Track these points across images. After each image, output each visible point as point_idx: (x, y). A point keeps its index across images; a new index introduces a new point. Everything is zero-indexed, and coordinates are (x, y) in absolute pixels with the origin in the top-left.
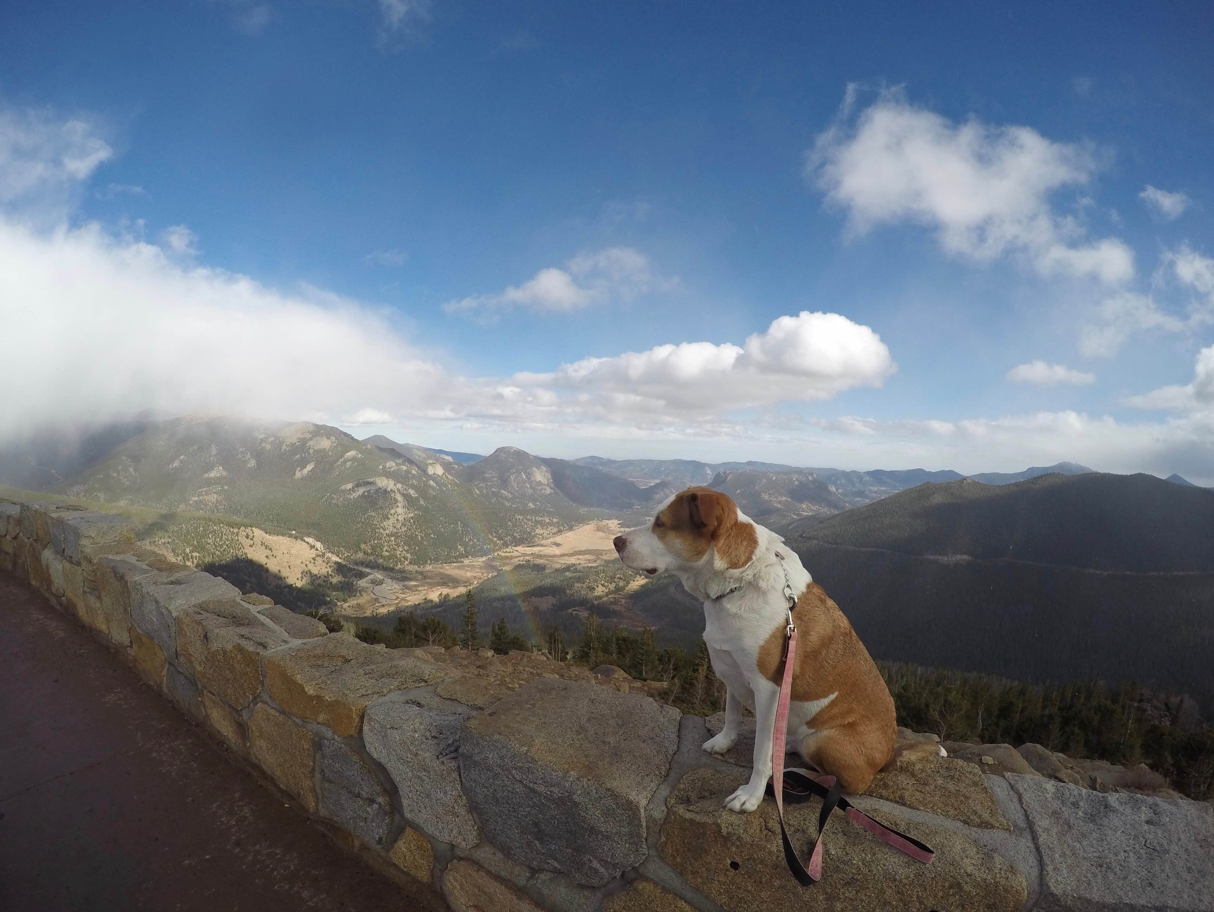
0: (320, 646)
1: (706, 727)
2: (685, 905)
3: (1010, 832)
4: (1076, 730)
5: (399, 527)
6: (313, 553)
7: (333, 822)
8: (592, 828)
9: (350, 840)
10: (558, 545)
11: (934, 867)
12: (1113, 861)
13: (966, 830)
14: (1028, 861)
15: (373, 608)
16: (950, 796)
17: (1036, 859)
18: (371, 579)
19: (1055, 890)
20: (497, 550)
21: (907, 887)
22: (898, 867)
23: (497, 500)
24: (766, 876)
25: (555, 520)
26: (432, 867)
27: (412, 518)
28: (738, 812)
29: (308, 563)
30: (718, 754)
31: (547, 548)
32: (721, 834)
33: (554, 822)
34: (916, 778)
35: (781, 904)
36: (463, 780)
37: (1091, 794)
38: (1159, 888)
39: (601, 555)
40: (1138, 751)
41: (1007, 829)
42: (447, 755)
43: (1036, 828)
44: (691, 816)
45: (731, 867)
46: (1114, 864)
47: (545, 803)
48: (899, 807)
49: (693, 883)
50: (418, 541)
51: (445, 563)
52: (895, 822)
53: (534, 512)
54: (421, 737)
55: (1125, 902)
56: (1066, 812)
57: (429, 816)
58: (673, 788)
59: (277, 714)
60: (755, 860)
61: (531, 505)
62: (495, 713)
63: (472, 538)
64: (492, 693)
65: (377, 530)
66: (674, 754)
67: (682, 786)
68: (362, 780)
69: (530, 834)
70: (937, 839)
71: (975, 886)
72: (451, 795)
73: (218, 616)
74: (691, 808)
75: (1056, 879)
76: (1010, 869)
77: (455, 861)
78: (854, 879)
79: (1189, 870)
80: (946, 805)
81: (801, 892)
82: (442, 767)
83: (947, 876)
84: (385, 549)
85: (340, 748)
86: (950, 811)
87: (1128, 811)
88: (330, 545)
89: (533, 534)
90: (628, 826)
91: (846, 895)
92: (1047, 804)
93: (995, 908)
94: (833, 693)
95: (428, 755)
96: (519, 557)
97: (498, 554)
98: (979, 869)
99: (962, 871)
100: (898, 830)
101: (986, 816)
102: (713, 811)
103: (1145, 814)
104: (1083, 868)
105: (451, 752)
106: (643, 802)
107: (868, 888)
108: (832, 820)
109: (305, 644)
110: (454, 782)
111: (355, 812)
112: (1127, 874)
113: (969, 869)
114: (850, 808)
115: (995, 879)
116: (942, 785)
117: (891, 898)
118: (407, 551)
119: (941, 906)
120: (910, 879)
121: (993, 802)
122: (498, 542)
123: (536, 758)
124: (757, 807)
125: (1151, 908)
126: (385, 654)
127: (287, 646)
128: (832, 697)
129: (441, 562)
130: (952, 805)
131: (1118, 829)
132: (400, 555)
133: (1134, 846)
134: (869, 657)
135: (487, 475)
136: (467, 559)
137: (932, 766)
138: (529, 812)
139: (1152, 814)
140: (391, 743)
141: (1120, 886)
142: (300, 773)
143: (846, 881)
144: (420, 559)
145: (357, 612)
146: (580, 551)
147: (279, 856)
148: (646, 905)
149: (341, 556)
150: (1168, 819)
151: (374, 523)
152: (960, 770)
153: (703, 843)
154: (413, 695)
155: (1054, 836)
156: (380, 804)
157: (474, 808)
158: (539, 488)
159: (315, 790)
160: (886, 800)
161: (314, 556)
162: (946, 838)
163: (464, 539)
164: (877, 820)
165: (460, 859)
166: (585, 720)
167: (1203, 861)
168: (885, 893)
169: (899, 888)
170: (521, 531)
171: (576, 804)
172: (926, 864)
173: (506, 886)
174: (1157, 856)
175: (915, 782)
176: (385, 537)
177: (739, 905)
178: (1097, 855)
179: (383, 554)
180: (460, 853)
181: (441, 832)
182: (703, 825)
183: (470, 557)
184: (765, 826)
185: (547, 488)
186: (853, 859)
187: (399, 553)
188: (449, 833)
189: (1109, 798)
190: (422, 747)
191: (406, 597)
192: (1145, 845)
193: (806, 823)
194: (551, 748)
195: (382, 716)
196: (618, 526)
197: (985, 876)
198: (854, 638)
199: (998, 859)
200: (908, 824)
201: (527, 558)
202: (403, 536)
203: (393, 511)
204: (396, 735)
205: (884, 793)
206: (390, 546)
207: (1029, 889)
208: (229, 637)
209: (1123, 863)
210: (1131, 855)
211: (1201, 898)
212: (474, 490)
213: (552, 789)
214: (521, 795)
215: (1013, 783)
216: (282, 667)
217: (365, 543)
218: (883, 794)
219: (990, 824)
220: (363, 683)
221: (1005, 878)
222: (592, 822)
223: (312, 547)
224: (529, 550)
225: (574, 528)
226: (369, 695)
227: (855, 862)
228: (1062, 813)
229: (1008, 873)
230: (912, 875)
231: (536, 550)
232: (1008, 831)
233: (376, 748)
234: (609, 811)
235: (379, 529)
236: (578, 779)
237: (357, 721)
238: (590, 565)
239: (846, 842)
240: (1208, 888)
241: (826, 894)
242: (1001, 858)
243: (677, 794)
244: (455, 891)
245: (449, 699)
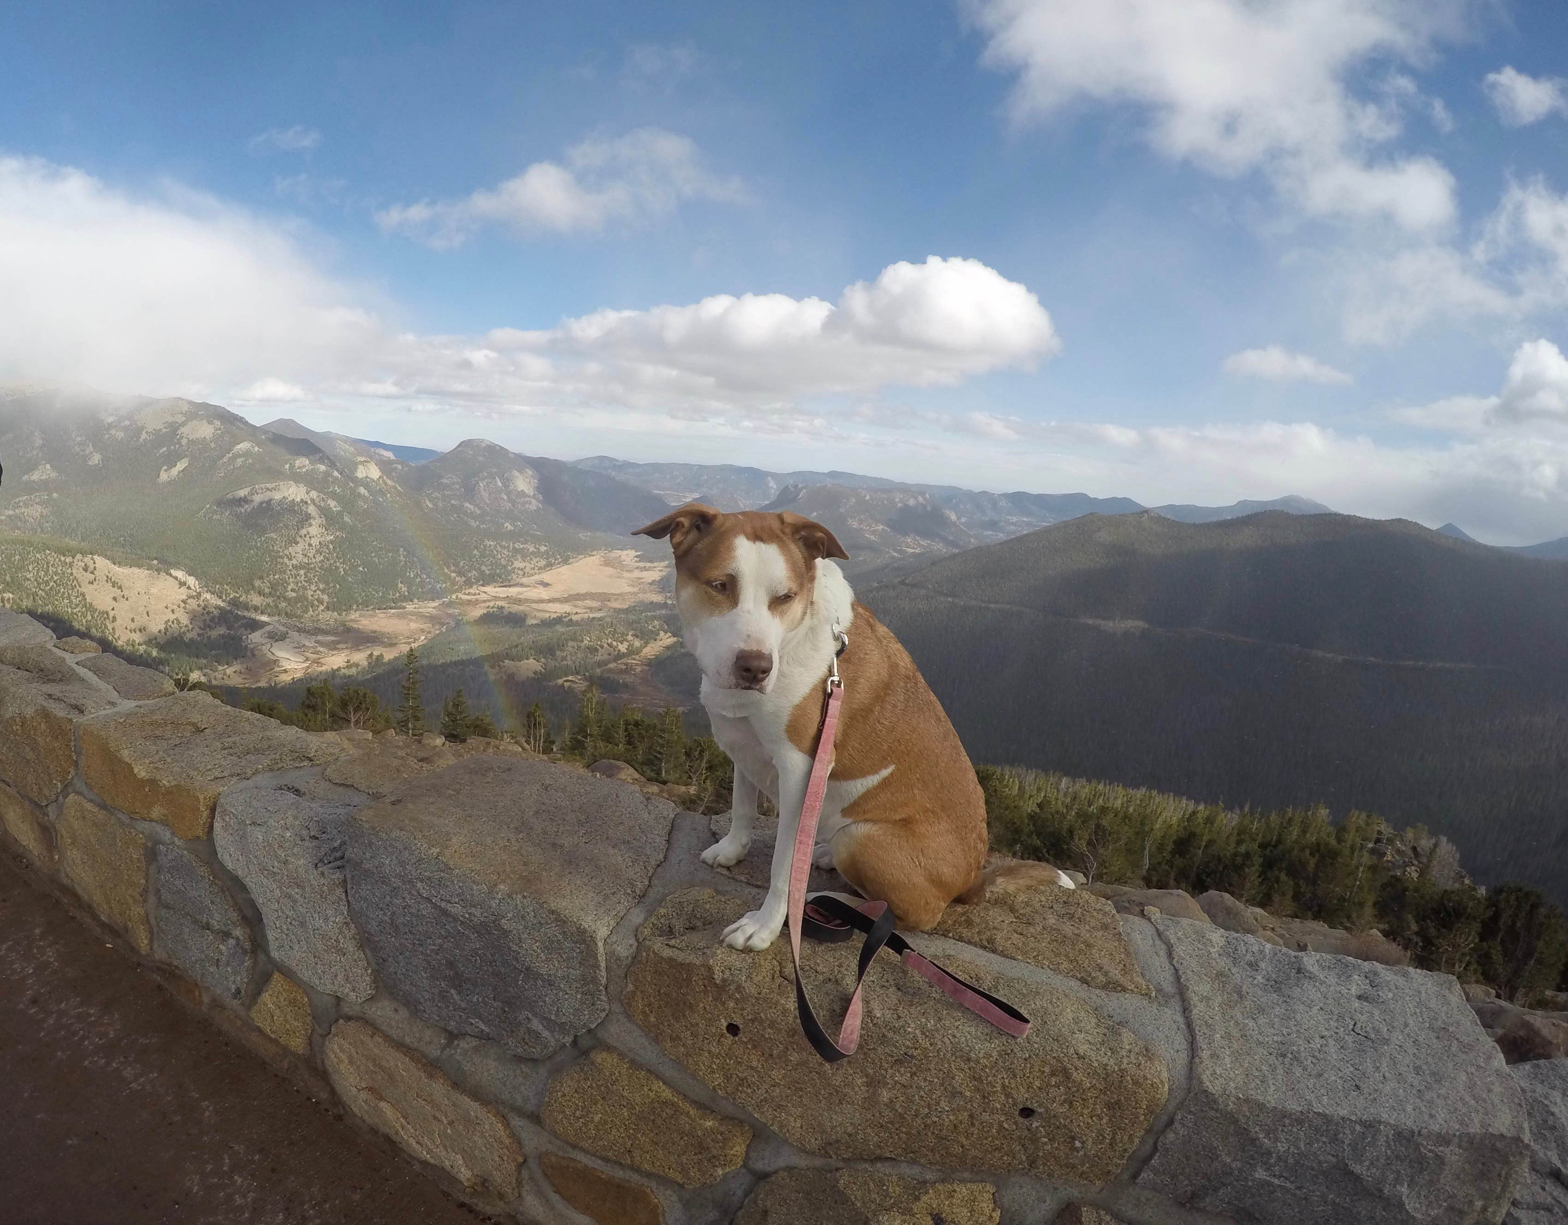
0: (161, 710)
1: (711, 829)
2: (664, 1087)
3: (1150, 998)
4: (1283, 877)
5: (311, 555)
6: (183, 593)
7: (173, 968)
8: (528, 969)
9: (197, 994)
10: (546, 585)
11: (1029, 1043)
12: (1302, 1049)
13: (1083, 992)
14: (1173, 1042)
15: (270, 674)
16: (1065, 941)
17: (1186, 1040)
18: (269, 632)
19: (1211, 1087)
20: (456, 591)
21: (987, 1070)
22: (974, 1041)
23: (459, 517)
24: (778, 1047)
25: (543, 549)
26: (310, 1031)
27: (332, 542)
28: (741, 951)
29: (175, 607)
30: (723, 867)
31: (529, 588)
32: (713, 981)
33: (476, 960)
34: (1017, 915)
35: (801, 1089)
36: (349, 898)
37: (1278, 952)
38: (1370, 1094)
39: (609, 601)
40: (1369, 911)
41: (1146, 994)
42: (330, 862)
43: (1190, 994)
44: (671, 954)
45: (728, 1031)
46: (1303, 1054)
47: (462, 930)
48: (986, 954)
49: (673, 1055)
50: (339, 576)
51: (379, 609)
52: (977, 975)
53: (513, 536)
54: (293, 837)
55: (1315, 1111)
56: (1238, 975)
57: (304, 955)
58: (650, 913)
59: (96, 810)
60: (761, 1022)
61: (508, 526)
62: (399, 801)
63: (419, 573)
64: (406, 776)
65: (279, 560)
66: (659, 866)
67: (662, 911)
68: (212, 903)
69: (444, 980)
70: (1037, 1003)
71: (1089, 1074)
72: (334, 922)
73: (19, 668)
74: (672, 942)
75: (1214, 1070)
76: (1145, 1052)
77: (341, 1021)
78: (909, 1056)
79: (1417, 1070)
80: (1058, 955)
81: (830, 1072)
82: (322, 881)
83: (1048, 1057)
84: (290, 588)
85: (182, 856)
86: (1062, 963)
87: (1332, 979)
88: (208, 581)
89: (509, 568)
90: (580, 967)
91: (896, 1078)
92: (1211, 961)
93: (1119, 1108)
94: (886, 767)
95: (301, 863)
96: (489, 601)
97: (457, 597)
98: (1097, 1049)
99: (1072, 1051)
100: (980, 987)
101: (1116, 973)
102: (704, 948)
103: (1357, 984)
104: (1256, 1057)
105: (336, 859)
106: (602, 932)
107: (930, 1069)
108: (883, 968)
109: (140, 707)
110: (338, 903)
111: (203, 952)
112: (1322, 1069)
113: (1083, 1049)
114: (909, 951)
115: (1120, 1066)
116: (1054, 927)
117: (963, 1086)
118: (323, 591)
119: (1037, 1102)
120: (991, 1059)
121: (1128, 954)
122: (458, 579)
123: (451, 863)
124: (769, 944)
125: (1355, 1122)
126: (255, 722)
127: (115, 710)
128: (885, 773)
129: (372, 607)
130: (1066, 956)
131: (1313, 1004)
132: (312, 596)
133: (1337, 1031)
134: (944, 717)
135: (445, 481)
136: (411, 603)
137: (1043, 899)
138: (441, 946)
139: (1368, 987)
140: (251, 846)
141: (1310, 1087)
142: (128, 897)
143: (896, 1058)
144: (341, 604)
145: (246, 681)
146: (577, 594)
147: (93, 1018)
148: (607, 1087)
149: (224, 598)
150: (1390, 995)
151: (275, 548)
152: (1084, 906)
153: (688, 994)
154: (290, 778)
155: (1217, 1008)
156: (238, 938)
157: (365, 941)
158: (522, 500)
159: (148, 922)
160: (968, 944)
161: (185, 597)
162: (1051, 1002)
163: (408, 574)
164: (949, 971)
165: (349, 1018)
166: (532, 813)
167: (1440, 1059)
168: (953, 1078)
169: (975, 1072)
170: (492, 565)
171: (505, 933)
172: (1018, 1038)
173: (412, 1059)
174: (1371, 1047)
175: (1014, 920)
176: (290, 570)
177: (740, 1088)
178: (1280, 1039)
179: (287, 594)
180: (348, 1009)
181: (320, 979)
182: (688, 967)
183: (416, 601)
184: (780, 972)
185: (534, 502)
186: (907, 1025)
187: (310, 593)
188: (332, 980)
189: (1305, 959)
190: (295, 851)
191: (319, 659)
192: (1353, 1030)
193: (843, 970)
194: (474, 851)
195: (240, 808)
196: (636, 559)
197: (1105, 1060)
198: (920, 685)
199: (1127, 1037)
200: (997, 980)
201: (500, 603)
202: (317, 569)
203: (303, 532)
204: (258, 835)
205: (966, 933)
206: (297, 583)
207: (1171, 1083)
208: (30, 698)
209: (1317, 1054)
210: (1331, 1042)
211: (1433, 1112)
212: (425, 503)
213: (473, 910)
214: (429, 920)
215: (1161, 928)
216: (103, 739)
217: (261, 578)
218: (964, 935)
219: (1120, 985)
220: (218, 761)
221: (1135, 1064)
222: (527, 959)
223: (182, 584)
224: (502, 592)
225: (571, 560)
226: (226, 779)
227: (910, 1029)
228: (1231, 975)
229: (1140, 1058)
230: (995, 1054)
231: (513, 591)
232: (1147, 997)
233: (230, 855)
234: (553, 943)
235: (282, 557)
236: (510, 896)
237: (205, 815)
238: (591, 616)
239: (899, 1000)
240: (1445, 1098)
241: (867, 1076)
242: (1133, 1035)
243: (655, 922)
244: (342, 1067)
245: (343, 784)
